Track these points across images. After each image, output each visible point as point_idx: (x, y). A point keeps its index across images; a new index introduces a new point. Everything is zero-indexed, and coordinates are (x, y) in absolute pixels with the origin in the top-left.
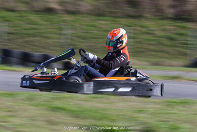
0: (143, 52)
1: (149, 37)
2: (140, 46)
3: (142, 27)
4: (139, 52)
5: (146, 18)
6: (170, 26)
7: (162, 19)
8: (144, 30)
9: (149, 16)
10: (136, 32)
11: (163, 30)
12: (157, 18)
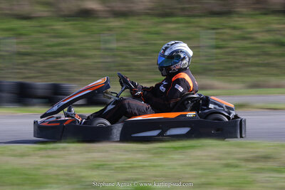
0: (237, 68)
1: (246, 44)
2: (231, 58)
3: (234, 28)
4: (231, 68)
5: (240, 15)
6: (279, 23)
7: (266, 14)
8: (237, 33)
9: (244, 10)
10: (225, 37)
11: (269, 31)
12: (257, 12)
